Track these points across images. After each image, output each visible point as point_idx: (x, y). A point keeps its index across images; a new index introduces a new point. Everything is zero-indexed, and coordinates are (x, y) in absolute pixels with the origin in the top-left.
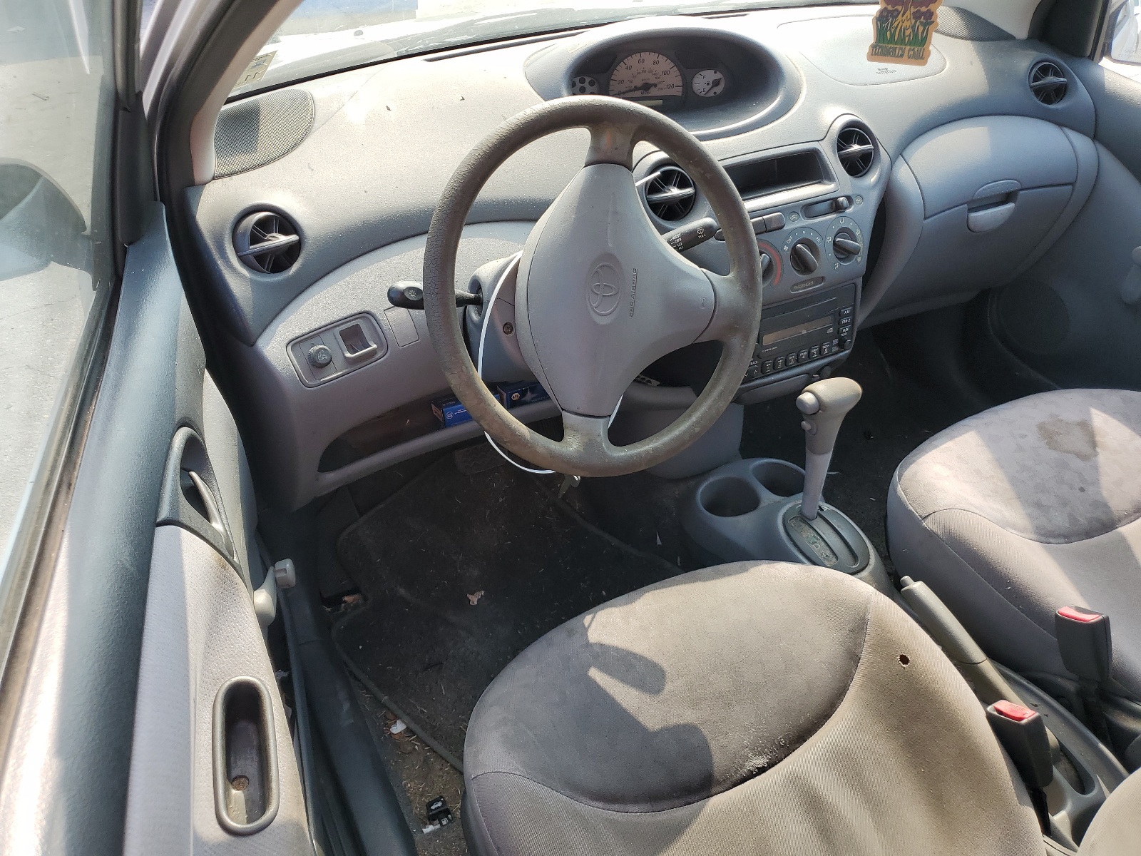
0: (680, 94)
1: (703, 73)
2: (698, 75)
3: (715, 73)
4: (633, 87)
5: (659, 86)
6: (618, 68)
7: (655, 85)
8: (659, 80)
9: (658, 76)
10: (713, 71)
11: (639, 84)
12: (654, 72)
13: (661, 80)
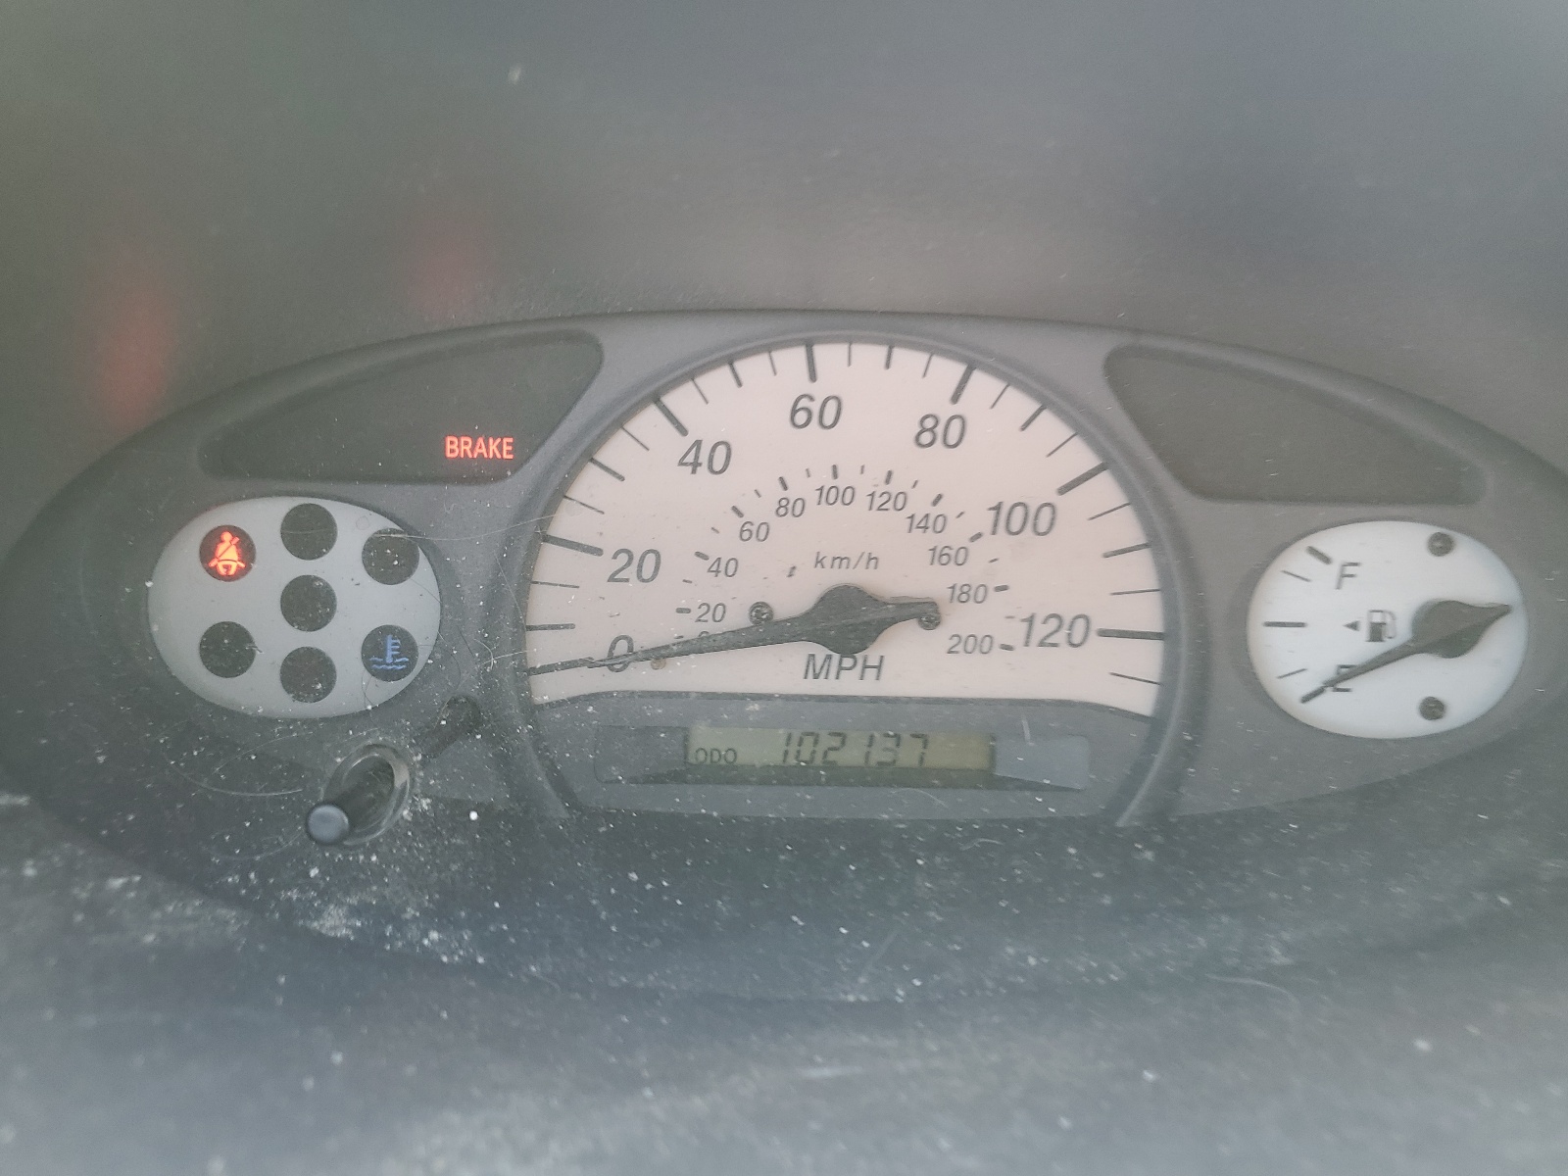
0: (1140, 700)
1: (1346, 541)
2: (1297, 558)
3: (1441, 546)
4: (738, 618)
5: (960, 620)
6: (616, 451)
7: (926, 614)
8: (953, 575)
9: (955, 535)
10: (1421, 534)
11: (793, 599)
12: (919, 505)
13: (970, 573)
